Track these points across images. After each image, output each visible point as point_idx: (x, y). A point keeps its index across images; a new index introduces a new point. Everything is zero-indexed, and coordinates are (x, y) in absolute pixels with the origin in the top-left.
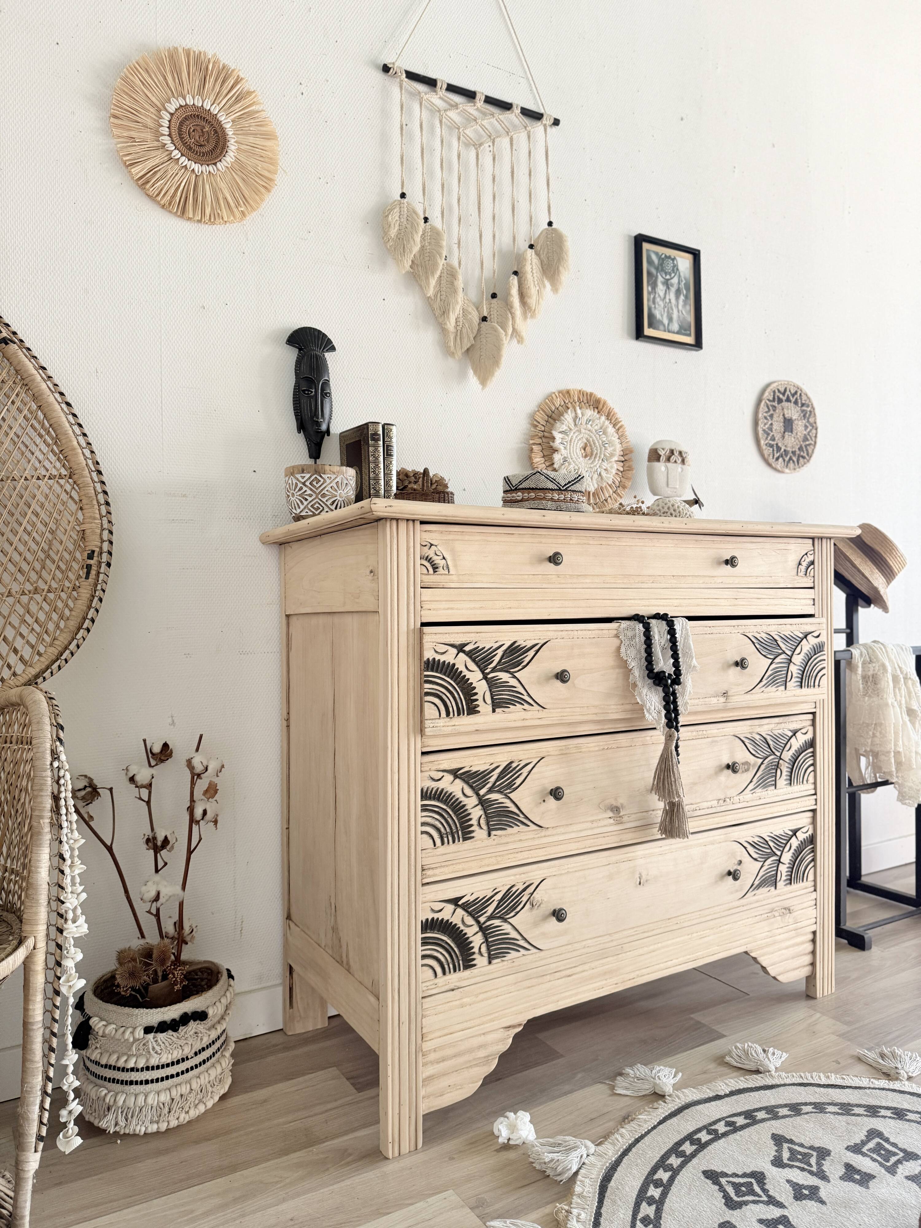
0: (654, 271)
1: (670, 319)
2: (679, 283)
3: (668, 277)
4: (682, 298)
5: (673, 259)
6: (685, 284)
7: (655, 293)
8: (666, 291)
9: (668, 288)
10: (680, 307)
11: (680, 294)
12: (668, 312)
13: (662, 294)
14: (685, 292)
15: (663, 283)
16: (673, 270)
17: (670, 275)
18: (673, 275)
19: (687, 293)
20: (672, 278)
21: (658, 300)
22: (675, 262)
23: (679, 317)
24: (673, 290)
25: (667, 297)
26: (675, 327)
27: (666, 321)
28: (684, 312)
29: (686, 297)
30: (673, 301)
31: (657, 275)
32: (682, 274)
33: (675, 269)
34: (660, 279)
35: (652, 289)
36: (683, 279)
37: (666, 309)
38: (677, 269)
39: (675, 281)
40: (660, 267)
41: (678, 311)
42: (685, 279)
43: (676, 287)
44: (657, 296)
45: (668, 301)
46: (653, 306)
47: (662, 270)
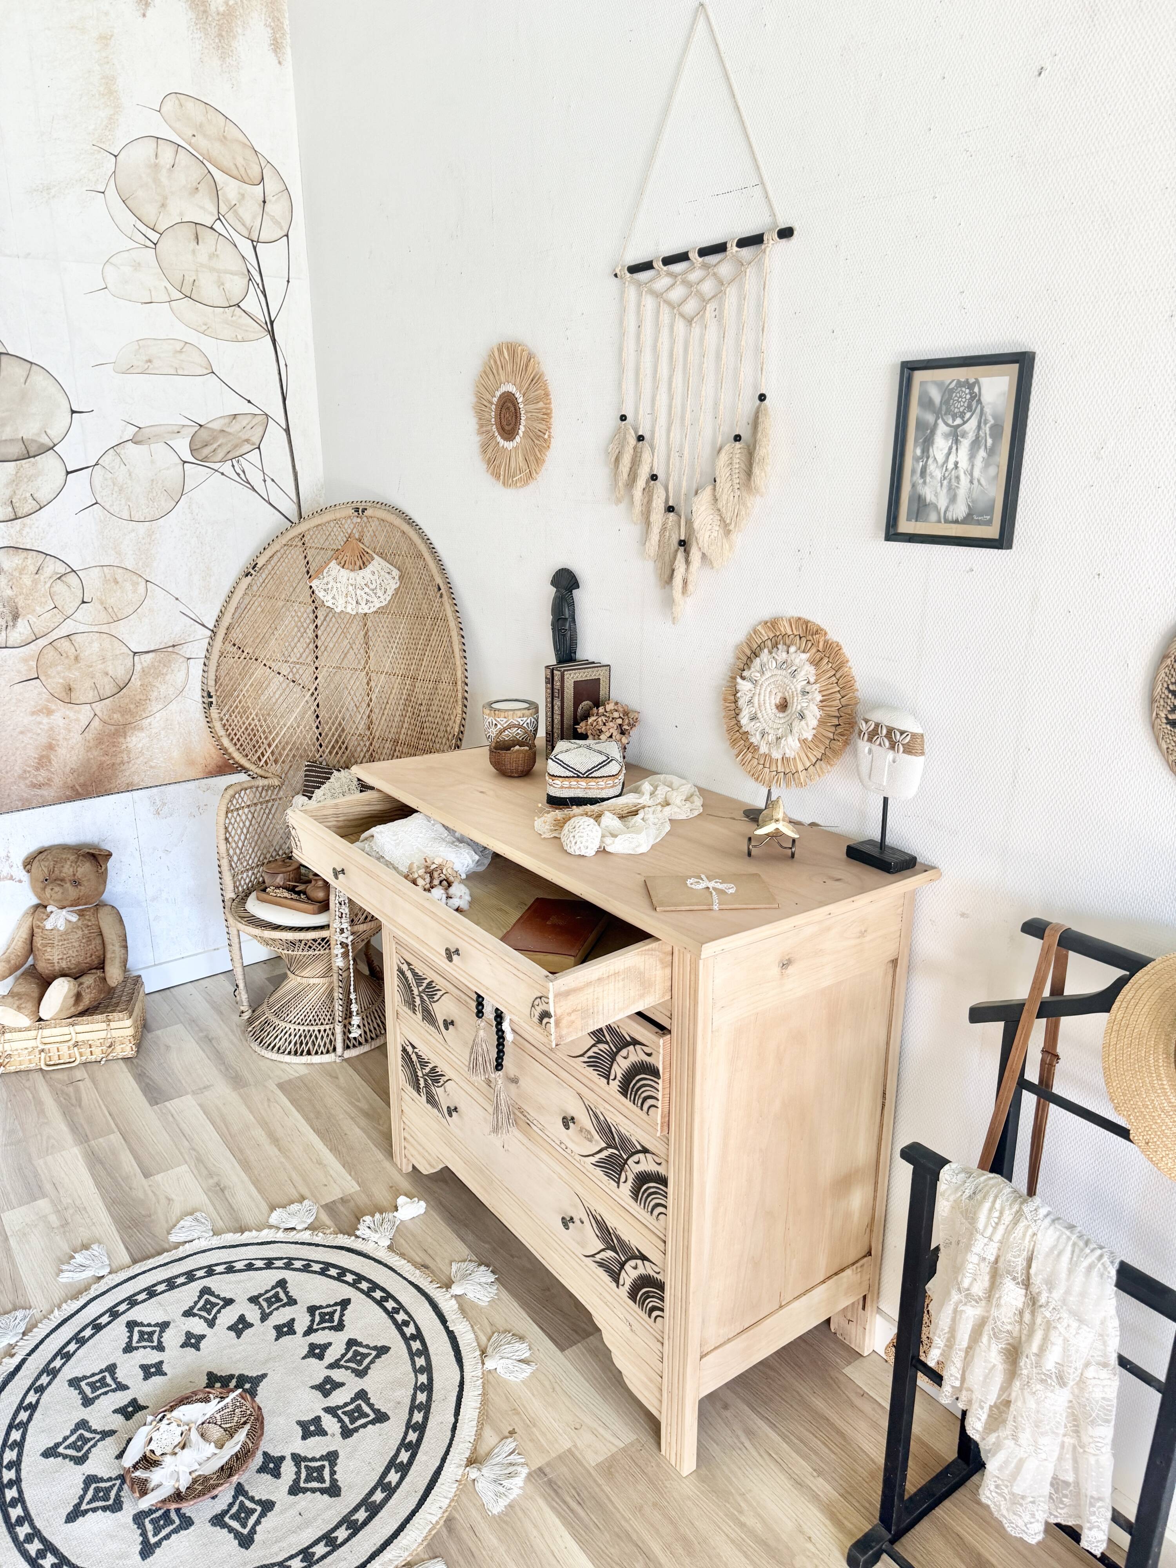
0: (930, 418)
1: (953, 499)
2: (979, 427)
3: (958, 421)
4: (982, 453)
5: (971, 386)
6: (991, 428)
7: (928, 458)
8: (950, 448)
9: (957, 442)
10: (976, 473)
11: (979, 448)
12: (950, 488)
13: (941, 458)
14: (990, 441)
15: (946, 436)
16: (969, 407)
17: (962, 417)
18: (968, 415)
19: (993, 445)
20: (965, 423)
21: (932, 467)
22: (976, 390)
23: (970, 490)
24: (965, 444)
25: (952, 459)
26: (960, 510)
27: (942, 503)
28: (983, 481)
29: (991, 452)
30: (964, 464)
31: (936, 424)
32: (988, 410)
33: (974, 403)
34: (942, 428)
35: (923, 452)
36: (990, 418)
37: (945, 482)
38: (979, 402)
39: (972, 425)
40: (944, 408)
41: (971, 482)
42: (995, 417)
43: (971, 436)
44: (930, 461)
45: (951, 465)
46: (921, 481)
47: (948, 412)
